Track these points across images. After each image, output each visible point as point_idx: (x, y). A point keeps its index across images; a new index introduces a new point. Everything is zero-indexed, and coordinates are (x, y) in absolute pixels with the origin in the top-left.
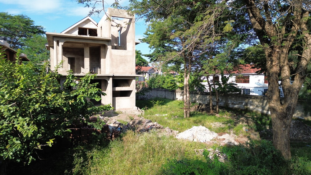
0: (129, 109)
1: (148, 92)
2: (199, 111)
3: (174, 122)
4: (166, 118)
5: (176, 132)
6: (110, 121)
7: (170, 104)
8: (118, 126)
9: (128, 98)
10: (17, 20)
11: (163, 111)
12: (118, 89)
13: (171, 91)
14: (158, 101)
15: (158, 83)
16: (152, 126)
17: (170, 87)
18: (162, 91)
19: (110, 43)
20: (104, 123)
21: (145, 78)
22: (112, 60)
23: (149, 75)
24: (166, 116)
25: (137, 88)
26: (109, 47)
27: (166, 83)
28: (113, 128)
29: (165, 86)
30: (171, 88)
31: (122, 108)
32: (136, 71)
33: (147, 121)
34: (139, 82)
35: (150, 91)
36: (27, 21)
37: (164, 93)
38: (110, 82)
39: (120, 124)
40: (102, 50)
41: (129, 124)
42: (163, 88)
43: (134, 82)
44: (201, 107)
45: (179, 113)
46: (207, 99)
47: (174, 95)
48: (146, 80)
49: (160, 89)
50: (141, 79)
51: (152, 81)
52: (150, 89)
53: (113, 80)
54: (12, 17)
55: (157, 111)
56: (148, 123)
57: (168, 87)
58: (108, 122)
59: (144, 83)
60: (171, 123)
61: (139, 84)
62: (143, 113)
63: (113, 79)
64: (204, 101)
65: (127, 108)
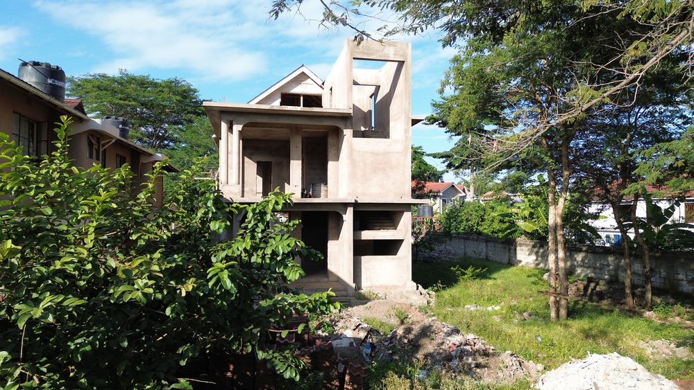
0: (396, 287)
1: (442, 242)
2: (591, 300)
3: (525, 333)
4: (497, 319)
5: (533, 367)
6: (345, 323)
7: (502, 277)
8: (366, 337)
9: (393, 259)
10: (166, 90)
11: (486, 297)
12: (367, 235)
13: (503, 243)
14: (470, 269)
15: (467, 220)
16: (461, 344)
17: (499, 231)
18: (477, 240)
19: (349, 124)
20: (329, 326)
21: (435, 208)
22: (353, 163)
23: (444, 201)
24: (496, 313)
25: (415, 233)
26: (348, 133)
27: (487, 222)
28: (351, 344)
29: (485, 229)
30: (501, 235)
31: (377, 284)
32: (413, 191)
33: (445, 330)
34: (418, 219)
35: (448, 242)
36: (185, 91)
37: (483, 246)
38: (348, 217)
39: (371, 332)
40: (331, 141)
41: (394, 336)
42: (480, 233)
43: (406, 219)
44: (595, 287)
45: (532, 304)
46: (608, 265)
47: (512, 251)
48: (436, 213)
49: (473, 235)
50: (424, 211)
51: (452, 216)
52: (447, 236)
53: (355, 213)
54: (156, 84)
55: (470, 296)
56: (449, 334)
57: (493, 232)
58: (340, 325)
59: (431, 220)
60: (514, 334)
61: (419, 223)
62: (433, 301)
63: (354, 211)
64: (598, 271)
65: (390, 285)
